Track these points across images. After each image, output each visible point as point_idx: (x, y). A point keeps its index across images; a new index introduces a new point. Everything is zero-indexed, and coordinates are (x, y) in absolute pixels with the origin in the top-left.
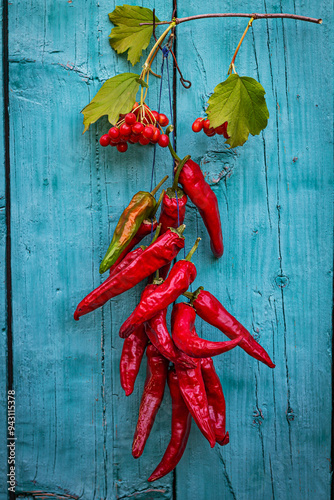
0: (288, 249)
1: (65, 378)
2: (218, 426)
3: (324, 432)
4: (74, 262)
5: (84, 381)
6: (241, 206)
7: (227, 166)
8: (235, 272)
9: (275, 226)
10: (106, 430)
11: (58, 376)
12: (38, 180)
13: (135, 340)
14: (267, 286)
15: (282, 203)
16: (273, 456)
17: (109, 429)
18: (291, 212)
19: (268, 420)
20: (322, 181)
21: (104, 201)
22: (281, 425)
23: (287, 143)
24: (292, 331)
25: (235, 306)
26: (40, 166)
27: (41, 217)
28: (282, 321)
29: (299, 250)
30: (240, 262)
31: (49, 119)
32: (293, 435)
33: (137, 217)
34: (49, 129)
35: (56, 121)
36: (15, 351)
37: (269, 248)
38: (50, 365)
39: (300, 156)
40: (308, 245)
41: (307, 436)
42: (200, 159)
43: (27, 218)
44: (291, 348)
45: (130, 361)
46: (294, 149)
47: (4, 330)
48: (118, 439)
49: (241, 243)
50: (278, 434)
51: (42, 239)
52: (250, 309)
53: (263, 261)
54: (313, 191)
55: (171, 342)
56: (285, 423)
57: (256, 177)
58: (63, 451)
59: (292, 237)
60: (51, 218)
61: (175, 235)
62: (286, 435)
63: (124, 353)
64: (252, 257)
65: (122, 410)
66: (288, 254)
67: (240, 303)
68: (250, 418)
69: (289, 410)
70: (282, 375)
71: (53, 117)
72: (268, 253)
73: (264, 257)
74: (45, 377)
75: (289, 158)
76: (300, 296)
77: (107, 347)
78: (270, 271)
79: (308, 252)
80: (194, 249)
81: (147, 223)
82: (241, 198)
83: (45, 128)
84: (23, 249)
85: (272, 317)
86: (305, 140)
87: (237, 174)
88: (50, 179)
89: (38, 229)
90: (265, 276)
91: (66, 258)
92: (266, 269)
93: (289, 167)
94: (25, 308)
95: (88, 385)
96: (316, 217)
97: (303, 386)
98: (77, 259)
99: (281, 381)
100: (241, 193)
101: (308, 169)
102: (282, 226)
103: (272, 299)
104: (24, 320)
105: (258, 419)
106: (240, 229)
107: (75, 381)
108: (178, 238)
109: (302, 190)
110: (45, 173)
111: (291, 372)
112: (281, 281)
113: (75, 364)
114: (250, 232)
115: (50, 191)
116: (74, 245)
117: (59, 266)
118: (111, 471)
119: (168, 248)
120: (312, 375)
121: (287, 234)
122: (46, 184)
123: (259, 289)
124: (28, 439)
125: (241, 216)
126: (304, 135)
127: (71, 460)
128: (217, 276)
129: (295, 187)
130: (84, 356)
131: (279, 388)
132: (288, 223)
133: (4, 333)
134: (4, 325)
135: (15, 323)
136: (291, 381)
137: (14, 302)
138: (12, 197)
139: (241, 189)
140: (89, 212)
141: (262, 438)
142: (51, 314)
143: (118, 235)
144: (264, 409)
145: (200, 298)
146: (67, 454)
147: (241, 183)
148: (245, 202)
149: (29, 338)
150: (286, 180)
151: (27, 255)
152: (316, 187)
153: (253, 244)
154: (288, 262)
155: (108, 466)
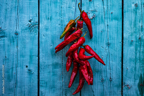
0: (110, 36)
1: (53, 69)
2: (91, 81)
3: (120, 84)
4: (55, 39)
5: (58, 70)
6: (98, 25)
7: (94, 14)
8: (96, 42)
9: (107, 30)
10: (63, 83)
11: (51, 68)
12: (46, 18)
13: (70, 58)
14: (105, 46)
15: (109, 24)
16: (106, 90)
17: (64, 82)
18: (111, 26)
19: (105, 81)
20: (119, 18)
21: (63, 23)
22: (108, 82)
23: (110, 9)
24: (111, 58)
25: (96, 51)
26: (47, 14)
27: (47, 27)
28: (108, 55)
29: (113, 36)
30: (98, 39)
31: (49, 2)
32: (111, 85)
33: (70, 25)
34: (49, 5)
35: (51, 3)
36: (40, 62)
37: (105, 36)
38: (49, 66)
39: (113, 12)
40: (115, 35)
41: (115, 85)
42: (87, 13)
43: (44, 27)
44: (111, 62)
45: (69, 63)
46: (112, 10)
47: (37, 56)
48: (66, 85)
49: (98, 34)
50: (108, 85)
51: (47, 33)
52: (100, 52)
53: (104, 39)
54: (116, 21)
55: (78, 57)
56: (109, 82)
57: (102, 17)
58: (52, 88)
59: (111, 33)
60: (50, 27)
61: (80, 30)
62: (110, 85)
63: (67, 61)
64: (101, 38)
65: (67, 78)
66: (110, 37)
67: (98, 50)
68: (100, 80)
69: (111, 78)
70: (109, 69)
71: (50, 2)
72: (105, 37)
73: (104, 38)
74: (48, 68)
75: (110, 12)
76: (113, 48)
77: (64, 61)
78: (106, 42)
79: (115, 37)
80: (85, 35)
81: (73, 28)
82: (98, 23)
83: (48, 5)
84: (42, 35)
85: (106, 54)
86: (114, 8)
87: (97, 16)
88: (49, 17)
89: (46, 30)
90: (104, 43)
91: (53, 38)
92: (105, 41)
93: (110, 15)
94: (43, 50)
95: (58, 71)
96: (117, 28)
97: (114, 72)
98: (56, 38)
99: (108, 71)
100: (98, 21)
101: (115, 15)
102: (109, 30)
103: (106, 49)
104: (43, 54)
105: (103, 81)
106: (98, 31)
107: (55, 70)
108: (81, 31)
109: (114, 21)
110: (48, 16)
111: (111, 68)
112: (108, 44)
113: (55, 65)
114: (100, 32)
115: (49, 21)
116: (55, 34)
117: (51, 40)
118: (64, 94)
119: (78, 34)
120: (116, 69)
121: (110, 32)
122: (48, 19)
123: (103, 46)
124: (43, 85)
125: (98, 27)
126: (114, 7)
127: (54, 90)
128: (92, 43)
129: (112, 20)
130: (57, 63)
131: (108, 72)
132: (110, 29)
133: (37, 57)
134: (37, 55)
135: (40, 54)
136: (111, 70)
137: (40, 49)
138: (40, 22)
139: (98, 20)
140: (59, 26)
141: (103, 86)
142: (49, 52)
143: (65, 30)
144: (104, 78)
145: (86, 47)
146: (53, 89)
147: (98, 19)
148: (99, 24)
149: (44, 58)
150: (110, 18)
151: (43, 37)
152: (117, 20)
153: (101, 35)
154: (110, 39)
155: (63, 92)
